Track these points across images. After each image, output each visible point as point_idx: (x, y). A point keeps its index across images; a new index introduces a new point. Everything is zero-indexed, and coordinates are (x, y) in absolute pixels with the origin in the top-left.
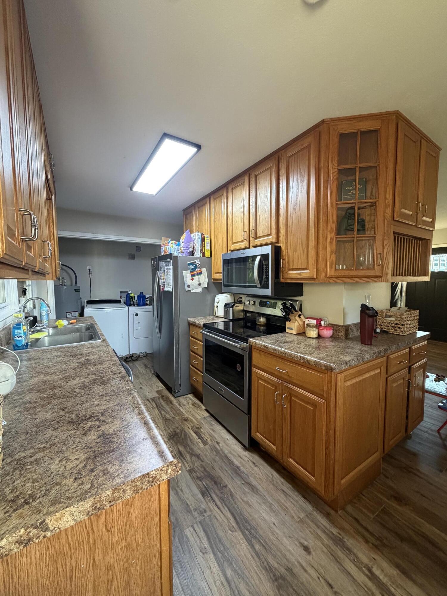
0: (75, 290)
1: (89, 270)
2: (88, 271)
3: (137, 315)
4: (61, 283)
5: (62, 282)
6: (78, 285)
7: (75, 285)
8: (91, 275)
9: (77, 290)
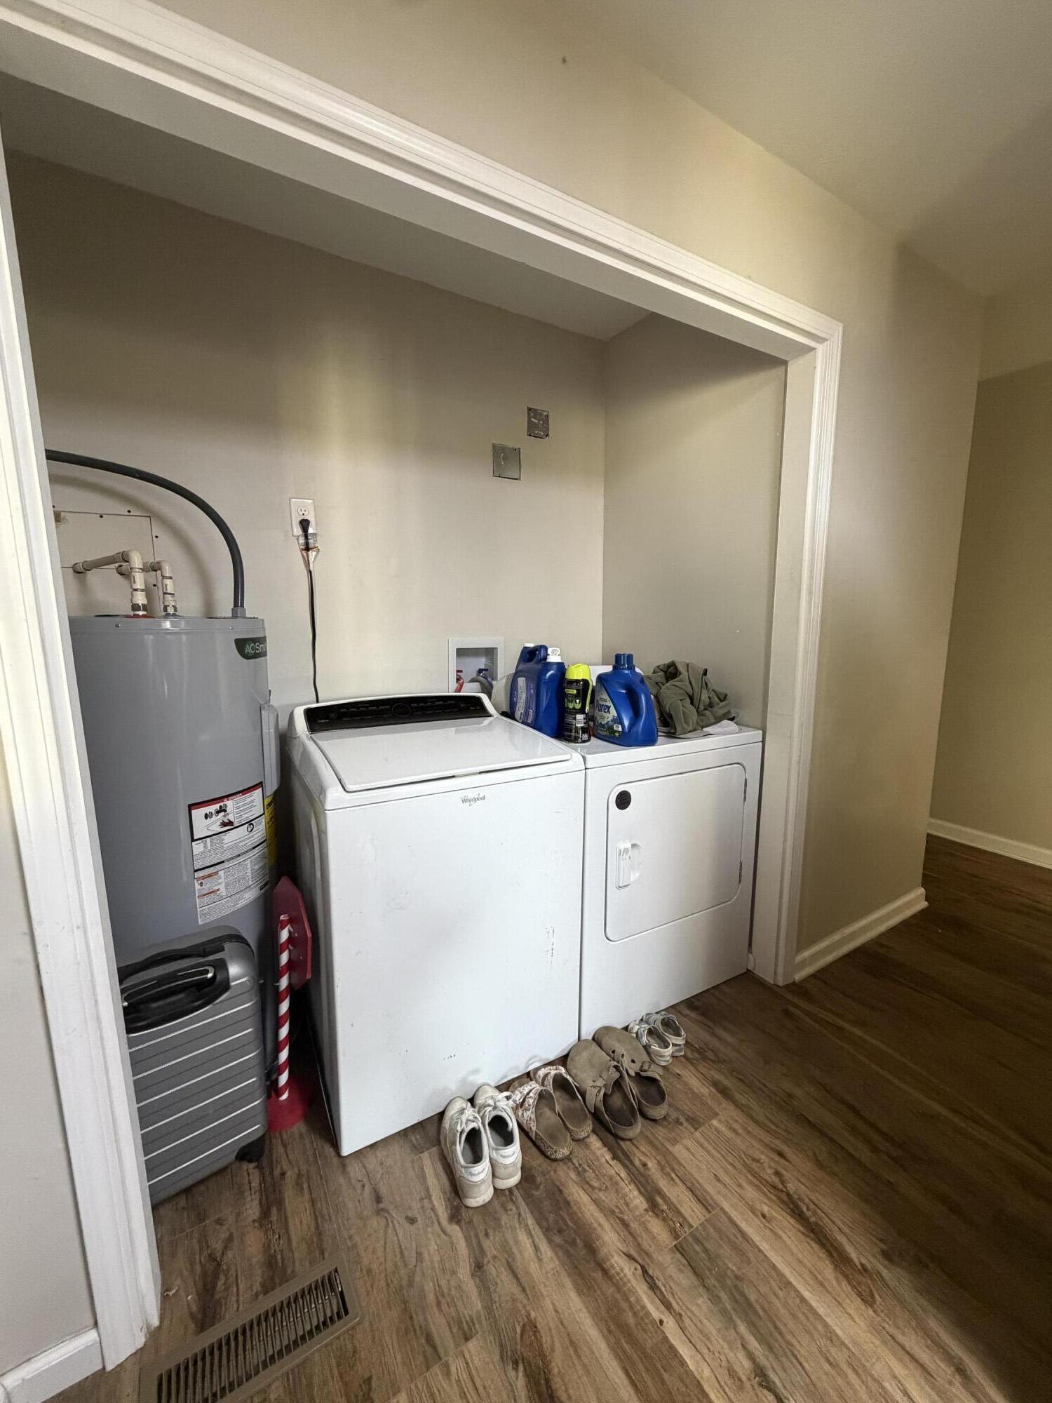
0: (241, 644)
1: (305, 524)
2: (298, 531)
3: (623, 800)
4: (141, 599)
5: (148, 592)
6: (250, 608)
7: (235, 616)
8: (312, 554)
9: (250, 648)
